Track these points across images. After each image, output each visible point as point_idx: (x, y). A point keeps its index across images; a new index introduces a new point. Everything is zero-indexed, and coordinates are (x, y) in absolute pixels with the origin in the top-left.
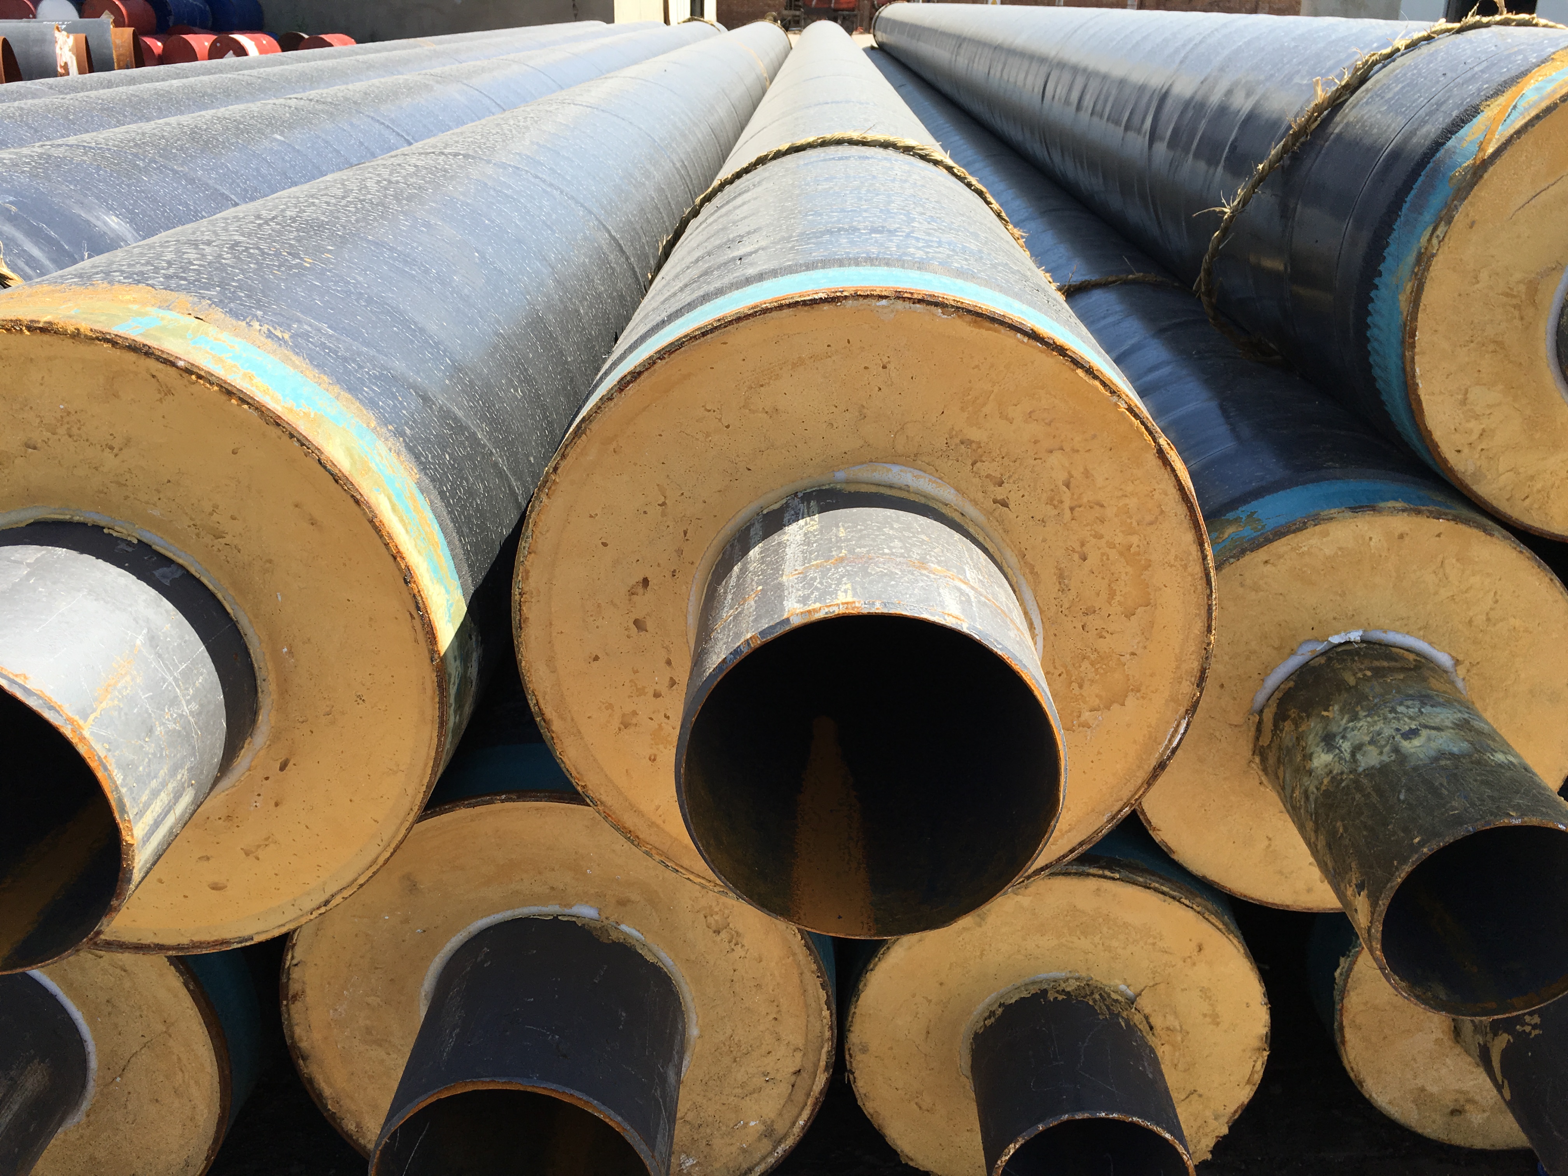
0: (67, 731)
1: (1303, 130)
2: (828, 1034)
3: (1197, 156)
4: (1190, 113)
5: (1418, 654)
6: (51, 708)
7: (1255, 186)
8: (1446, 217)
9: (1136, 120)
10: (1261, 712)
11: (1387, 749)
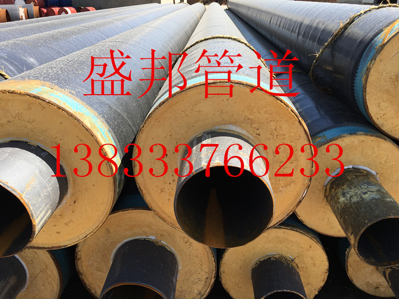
0: (18, 197)
1: (337, 34)
2: (214, 269)
3: (310, 40)
4: (308, 29)
5: (367, 171)
6: (14, 191)
7: (325, 49)
8: (374, 58)
9: (294, 30)
10: (326, 186)
11: (359, 197)
